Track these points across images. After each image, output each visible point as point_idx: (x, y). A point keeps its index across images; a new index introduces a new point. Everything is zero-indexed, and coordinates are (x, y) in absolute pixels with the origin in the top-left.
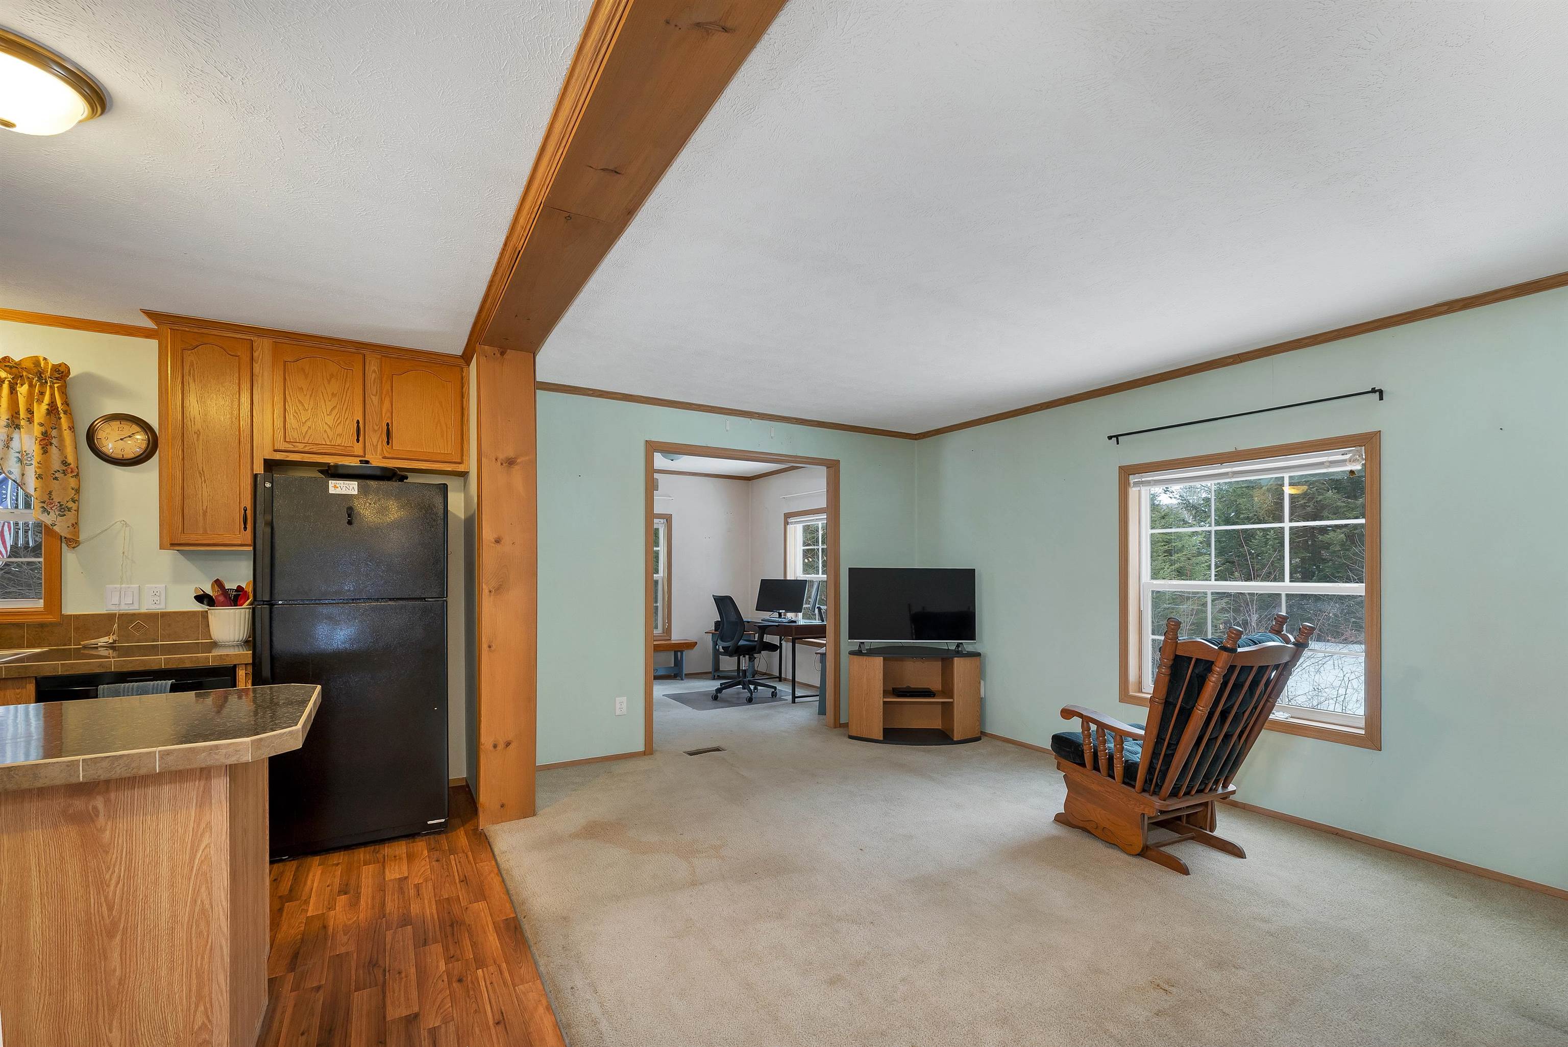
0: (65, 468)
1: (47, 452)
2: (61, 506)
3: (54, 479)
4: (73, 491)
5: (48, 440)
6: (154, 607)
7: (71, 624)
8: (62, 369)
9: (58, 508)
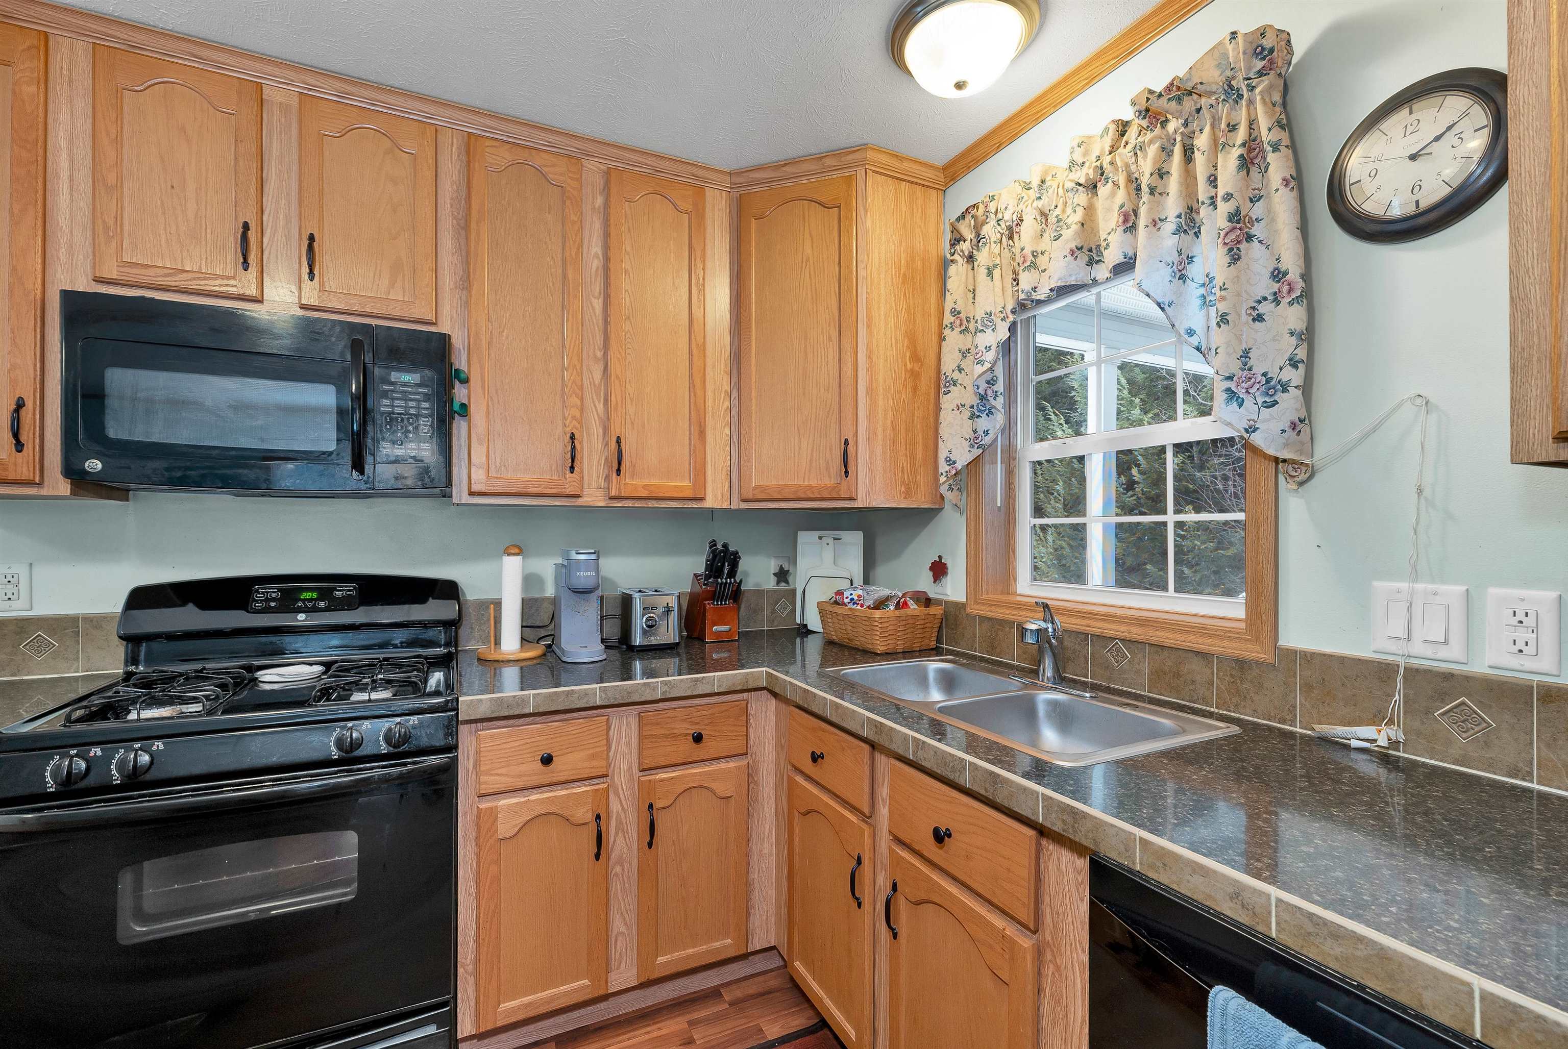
0: (1276, 287)
1: (1239, 258)
2: (1268, 382)
3: (1254, 320)
4: (1294, 338)
5: (1240, 229)
6: (1515, 662)
7: (1296, 673)
8: (1267, 43)
9: (1263, 388)
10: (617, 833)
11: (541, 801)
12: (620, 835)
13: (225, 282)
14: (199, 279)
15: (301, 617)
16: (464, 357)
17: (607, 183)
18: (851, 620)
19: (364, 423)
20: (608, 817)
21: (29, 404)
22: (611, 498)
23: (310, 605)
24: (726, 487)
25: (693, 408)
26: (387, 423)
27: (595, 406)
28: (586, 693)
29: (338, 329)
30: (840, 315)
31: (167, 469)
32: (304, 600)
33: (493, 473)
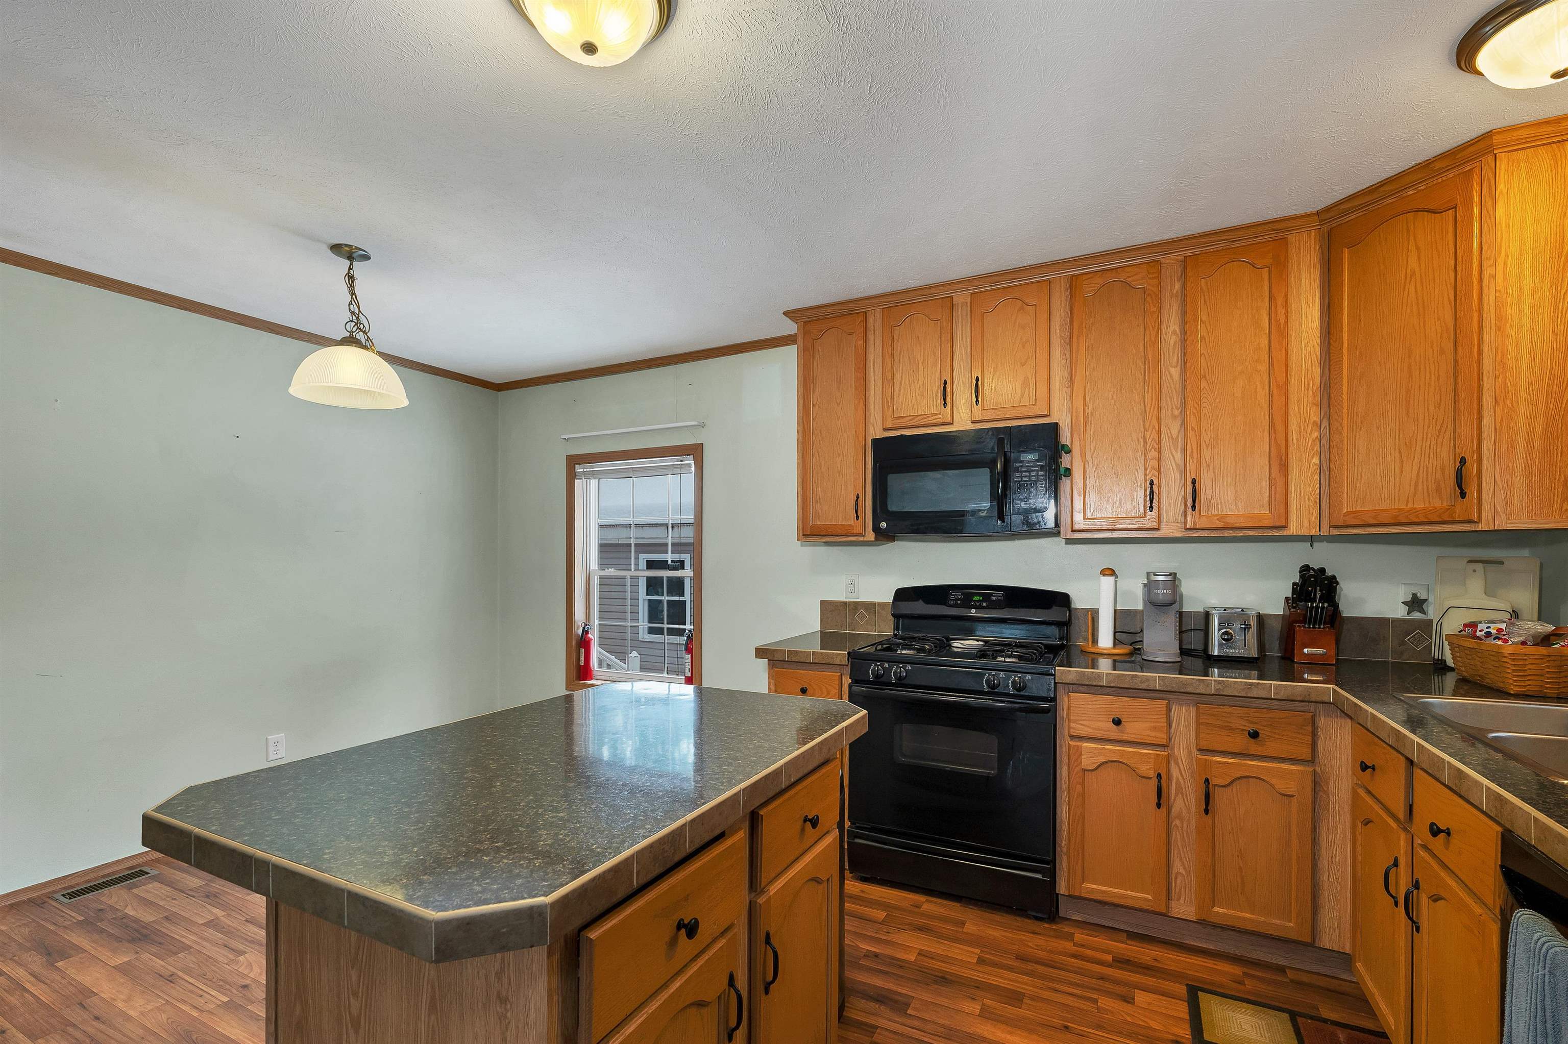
10: (1176, 794)
11: (1114, 751)
12: (1180, 796)
13: (935, 417)
14: (925, 418)
15: (973, 611)
16: (1069, 435)
17: (1184, 270)
18: (1479, 655)
19: (1005, 488)
20: (1169, 779)
21: (861, 496)
22: (1187, 529)
23: (978, 604)
24: (1314, 515)
25: (1273, 442)
26: (1018, 488)
27: (1173, 456)
28: (1147, 679)
29: (990, 433)
30: (1455, 325)
31: (912, 525)
32: (975, 601)
33: (1088, 515)
